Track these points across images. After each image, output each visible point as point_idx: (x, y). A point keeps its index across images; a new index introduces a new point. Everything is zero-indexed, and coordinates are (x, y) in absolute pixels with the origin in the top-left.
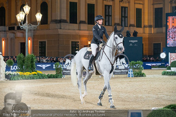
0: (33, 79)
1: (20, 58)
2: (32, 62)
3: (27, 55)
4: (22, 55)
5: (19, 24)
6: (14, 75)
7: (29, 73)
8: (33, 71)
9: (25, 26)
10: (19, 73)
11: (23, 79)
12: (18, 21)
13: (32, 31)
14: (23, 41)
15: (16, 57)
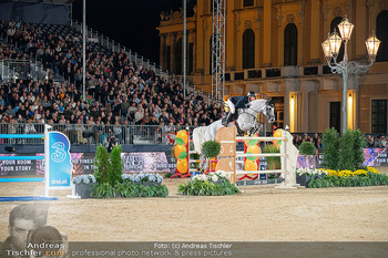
0: (358, 185)
1: (330, 138)
2: (356, 147)
3: (344, 131)
4: (334, 132)
5: (329, 63)
6: (316, 177)
7: (349, 172)
8: (357, 168)
9: (342, 68)
10: (327, 172)
11: (337, 186)
12: (327, 55)
13: (357, 77)
14: (336, 100)
15: (320, 134)
